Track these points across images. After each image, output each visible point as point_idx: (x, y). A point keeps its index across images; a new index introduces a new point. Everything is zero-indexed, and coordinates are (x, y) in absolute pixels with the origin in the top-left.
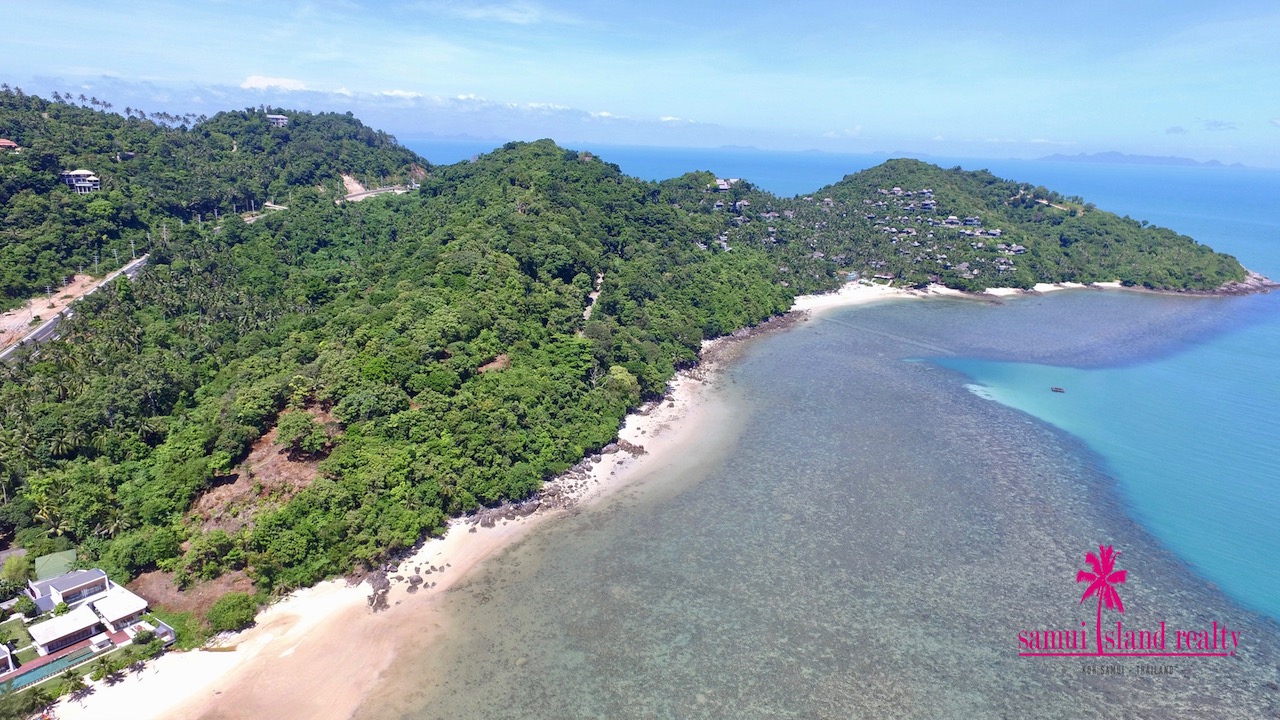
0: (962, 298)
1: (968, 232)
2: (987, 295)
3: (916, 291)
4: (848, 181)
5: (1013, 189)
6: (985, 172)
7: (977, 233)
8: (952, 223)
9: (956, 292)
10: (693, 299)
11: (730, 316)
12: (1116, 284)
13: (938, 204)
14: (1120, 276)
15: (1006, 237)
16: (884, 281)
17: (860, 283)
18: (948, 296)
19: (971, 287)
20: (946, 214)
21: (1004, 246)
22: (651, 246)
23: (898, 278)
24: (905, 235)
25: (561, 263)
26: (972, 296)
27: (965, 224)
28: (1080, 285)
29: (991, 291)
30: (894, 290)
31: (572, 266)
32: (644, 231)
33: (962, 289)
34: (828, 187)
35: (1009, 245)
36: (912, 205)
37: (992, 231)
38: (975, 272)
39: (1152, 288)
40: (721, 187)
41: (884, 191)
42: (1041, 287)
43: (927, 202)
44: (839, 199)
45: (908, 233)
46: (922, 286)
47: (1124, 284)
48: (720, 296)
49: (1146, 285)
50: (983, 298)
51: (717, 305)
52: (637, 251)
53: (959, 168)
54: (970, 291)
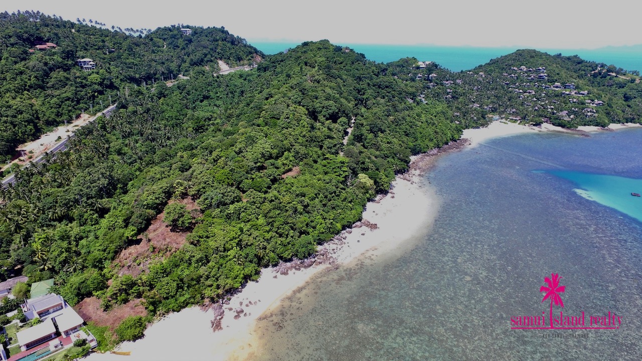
0: (563, 132)
1: (567, 92)
2: (579, 130)
3: (534, 127)
4: (493, 62)
5: (593, 66)
6: (576, 56)
7: (573, 93)
8: (557, 87)
9: (559, 129)
10: (405, 132)
11: (427, 142)
13: (548, 76)
15: (591, 95)
16: (515, 121)
17: (500, 122)
18: (554, 131)
19: (569, 126)
20: (553, 82)
21: (589, 101)
22: (382, 101)
23: (524, 119)
24: (528, 94)
25: (331, 111)
26: (569, 131)
27: (565, 88)
29: (580, 128)
30: (521, 126)
31: (337, 113)
32: (378, 92)
33: (563, 126)
34: (481, 66)
35: (593, 101)
36: (532, 77)
37: (582, 92)
38: (572, 116)
40: (421, 66)
41: (515, 68)
43: (542, 75)
44: (488, 73)
45: (530, 93)
46: (538, 124)
48: (421, 130)
50: (576, 132)
51: (419, 135)
52: (374, 104)
53: (560, 54)
54: (568, 128)
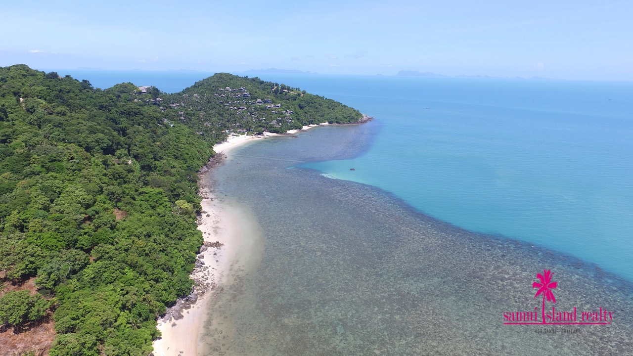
0: (280, 137)
1: (269, 106)
2: (288, 134)
3: (259, 136)
4: (197, 85)
5: (271, 85)
6: (257, 78)
7: (272, 107)
8: (259, 103)
9: (275, 134)
10: (175, 155)
11: (196, 161)
12: (327, 123)
13: (250, 94)
14: (328, 120)
15: (283, 107)
16: (243, 133)
17: (233, 135)
18: (273, 137)
19: (281, 131)
20: (256, 98)
21: (285, 112)
22: (141, 128)
23: (249, 131)
24: (241, 110)
26: (283, 135)
27: (265, 103)
28: (315, 125)
29: (289, 132)
30: (249, 137)
32: (133, 120)
33: (277, 132)
34: (187, 89)
35: (286, 111)
36: (239, 96)
37: (277, 105)
38: (280, 124)
39: (339, 123)
40: (143, 91)
41: (221, 89)
42: (305, 128)
43: (246, 93)
44: (202, 94)
45: (242, 109)
46: (260, 133)
47: (329, 123)
48: (187, 151)
49: (337, 122)
50: (287, 136)
51: (187, 157)
52: (135, 132)
53: (247, 77)
54: (281, 133)
